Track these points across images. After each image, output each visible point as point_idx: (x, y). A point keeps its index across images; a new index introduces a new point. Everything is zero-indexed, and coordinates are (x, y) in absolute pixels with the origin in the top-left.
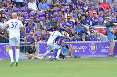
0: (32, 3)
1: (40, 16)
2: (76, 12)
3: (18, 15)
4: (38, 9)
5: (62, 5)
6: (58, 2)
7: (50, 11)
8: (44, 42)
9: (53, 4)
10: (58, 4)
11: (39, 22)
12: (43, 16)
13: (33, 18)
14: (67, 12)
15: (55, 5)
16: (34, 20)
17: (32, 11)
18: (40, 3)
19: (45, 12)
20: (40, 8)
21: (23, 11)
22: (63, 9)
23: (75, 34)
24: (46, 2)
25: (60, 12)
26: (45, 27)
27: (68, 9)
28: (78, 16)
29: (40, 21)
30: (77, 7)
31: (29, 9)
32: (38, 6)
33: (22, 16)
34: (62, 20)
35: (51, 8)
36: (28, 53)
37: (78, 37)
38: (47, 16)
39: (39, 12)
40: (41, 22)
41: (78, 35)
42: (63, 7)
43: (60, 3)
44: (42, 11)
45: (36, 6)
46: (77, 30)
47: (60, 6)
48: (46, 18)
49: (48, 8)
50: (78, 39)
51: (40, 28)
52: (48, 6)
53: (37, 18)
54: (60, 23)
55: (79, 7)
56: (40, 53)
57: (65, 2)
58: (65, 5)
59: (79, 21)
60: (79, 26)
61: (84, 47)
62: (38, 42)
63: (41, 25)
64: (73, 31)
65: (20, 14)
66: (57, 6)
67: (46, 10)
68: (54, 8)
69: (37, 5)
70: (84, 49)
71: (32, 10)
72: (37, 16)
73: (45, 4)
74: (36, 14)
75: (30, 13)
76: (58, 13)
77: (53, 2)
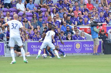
0: (20, 4)
1: (28, 16)
2: (62, 12)
3: (7, 15)
4: (26, 9)
5: (49, 6)
6: (45, 3)
7: (37, 11)
8: (31, 40)
9: (40, 5)
10: (45, 4)
11: (27, 22)
12: (30, 16)
13: (21, 18)
14: (53, 13)
15: (42, 6)
16: (22, 20)
17: (20, 12)
18: (28, 4)
19: (33, 12)
20: (28, 8)
21: (11, 12)
22: (49, 10)
23: (61, 33)
24: (33, 3)
25: (47, 13)
26: (32, 27)
27: (55, 10)
28: (64, 16)
29: (28, 20)
30: (63, 8)
31: (17, 10)
32: (26, 7)
33: (11, 16)
34: (49, 20)
35: (38, 9)
36: (17, 51)
37: (64, 36)
38: (34, 17)
39: (27, 12)
40: (29, 22)
41: (64, 34)
42: (49, 8)
43: (47, 4)
44: (29, 11)
45: (24, 7)
46: (63, 30)
47: (47, 7)
48: (33, 18)
49: (35, 8)
50: (64, 38)
51: (28, 27)
52: (36, 7)
53: (25, 18)
54: (46, 23)
55: (65, 8)
56: (28, 51)
57: (52, 3)
58: (52, 6)
59: (65, 21)
60: (65, 26)
61: (70, 46)
62: (26, 40)
63: (29, 25)
64: (59, 31)
65: (8, 14)
66: (44, 7)
67: (33, 11)
68: (41, 9)
69: (25, 5)
70: (70, 48)
71: (20, 10)
72: (25, 16)
73: (33, 5)
74: (24, 14)
75: (18, 13)
76: (45, 14)
77: (40, 3)
